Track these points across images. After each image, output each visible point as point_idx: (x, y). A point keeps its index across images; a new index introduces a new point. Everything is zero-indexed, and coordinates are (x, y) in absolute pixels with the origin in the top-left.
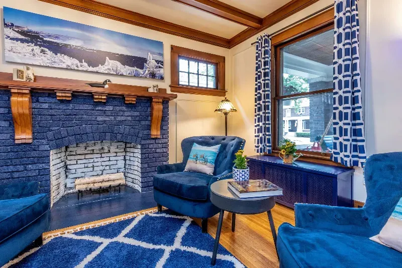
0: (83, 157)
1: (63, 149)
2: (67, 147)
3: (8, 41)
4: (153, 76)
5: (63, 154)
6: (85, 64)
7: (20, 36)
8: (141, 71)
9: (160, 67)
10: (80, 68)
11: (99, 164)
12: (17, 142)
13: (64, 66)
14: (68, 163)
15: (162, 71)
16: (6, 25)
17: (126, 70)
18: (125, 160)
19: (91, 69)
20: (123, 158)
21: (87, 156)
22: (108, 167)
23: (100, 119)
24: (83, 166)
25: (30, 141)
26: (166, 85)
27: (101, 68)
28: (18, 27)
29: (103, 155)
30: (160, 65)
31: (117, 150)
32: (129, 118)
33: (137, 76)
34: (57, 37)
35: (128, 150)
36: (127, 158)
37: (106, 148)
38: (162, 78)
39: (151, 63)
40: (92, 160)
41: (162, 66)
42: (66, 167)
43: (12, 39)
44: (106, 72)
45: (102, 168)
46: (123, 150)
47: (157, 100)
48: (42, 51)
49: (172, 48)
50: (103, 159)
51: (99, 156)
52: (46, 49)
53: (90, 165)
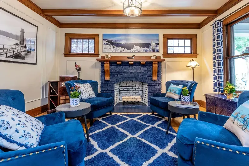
0: (125, 88)
1: (119, 84)
2: (120, 83)
3: (104, 45)
4: (154, 51)
5: (119, 86)
6: (126, 49)
7: (107, 43)
8: (148, 49)
9: (157, 46)
10: (125, 51)
11: (132, 91)
12: (106, 80)
13: (119, 51)
14: (120, 89)
15: (158, 48)
16: (104, 40)
17: (142, 49)
18: (142, 91)
19: (128, 51)
20: (141, 90)
21: (127, 88)
22: (135, 93)
23: (131, 71)
24: (125, 91)
25: (109, 80)
26: (160, 54)
27: (132, 50)
28: (107, 40)
29: (133, 87)
30: (157, 45)
31: (139, 86)
32: (143, 71)
33: (146, 52)
34: (117, 41)
35: (143, 86)
36: (143, 90)
37: (134, 84)
38: (158, 51)
39: (153, 44)
40: (129, 90)
41: (158, 45)
42: (120, 91)
43: (105, 44)
44: (134, 52)
45: (132, 93)
46: (141, 86)
47: (155, 62)
48: (113, 47)
49: (164, 35)
50: (133, 89)
51: (132, 88)
52: (114, 46)
53: (128, 91)
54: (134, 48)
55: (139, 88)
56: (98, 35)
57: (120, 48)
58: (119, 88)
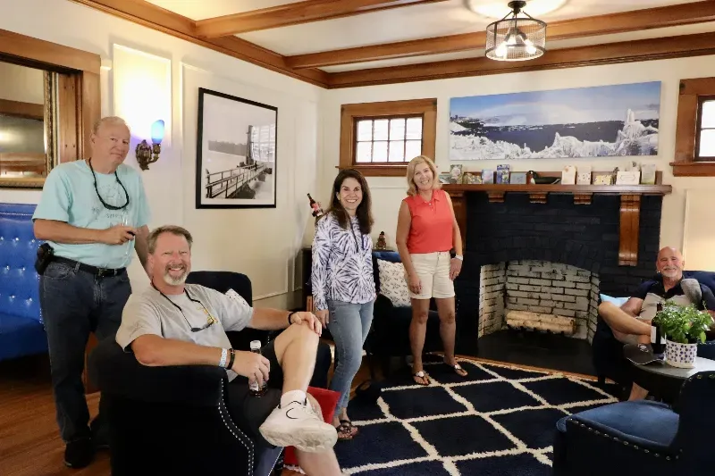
0: (526, 281)
1: (503, 266)
2: (507, 265)
3: (452, 137)
4: (634, 150)
5: (501, 274)
6: (527, 150)
7: (463, 129)
9: (650, 132)
10: (520, 157)
11: (548, 296)
13: (503, 156)
14: (508, 286)
15: (653, 139)
16: (452, 119)
17: (585, 147)
18: (589, 297)
19: (535, 155)
20: (585, 293)
21: (533, 282)
22: (560, 305)
24: (525, 295)
26: (661, 163)
27: (548, 152)
28: (461, 118)
29: (555, 283)
30: (650, 127)
31: (577, 279)
37: (558, 271)
38: (653, 152)
39: (633, 128)
40: (538, 289)
41: (654, 129)
42: (504, 290)
43: (456, 134)
44: (554, 156)
45: (551, 304)
46: (588, 280)
47: (629, 199)
48: (482, 142)
49: (683, 85)
50: (554, 290)
51: (549, 283)
52: (485, 138)
53: (536, 295)
54: (555, 143)
55: (579, 286)
56: (433, 103)
57: (506, 144)
58: (501, 279)
